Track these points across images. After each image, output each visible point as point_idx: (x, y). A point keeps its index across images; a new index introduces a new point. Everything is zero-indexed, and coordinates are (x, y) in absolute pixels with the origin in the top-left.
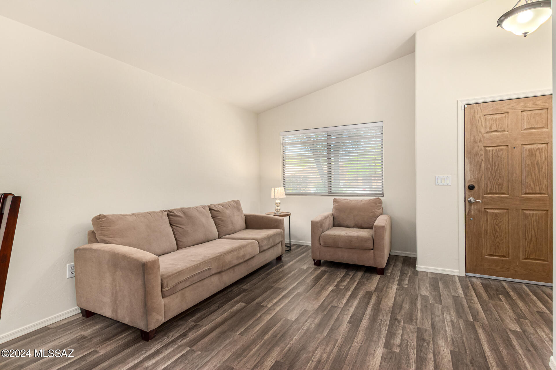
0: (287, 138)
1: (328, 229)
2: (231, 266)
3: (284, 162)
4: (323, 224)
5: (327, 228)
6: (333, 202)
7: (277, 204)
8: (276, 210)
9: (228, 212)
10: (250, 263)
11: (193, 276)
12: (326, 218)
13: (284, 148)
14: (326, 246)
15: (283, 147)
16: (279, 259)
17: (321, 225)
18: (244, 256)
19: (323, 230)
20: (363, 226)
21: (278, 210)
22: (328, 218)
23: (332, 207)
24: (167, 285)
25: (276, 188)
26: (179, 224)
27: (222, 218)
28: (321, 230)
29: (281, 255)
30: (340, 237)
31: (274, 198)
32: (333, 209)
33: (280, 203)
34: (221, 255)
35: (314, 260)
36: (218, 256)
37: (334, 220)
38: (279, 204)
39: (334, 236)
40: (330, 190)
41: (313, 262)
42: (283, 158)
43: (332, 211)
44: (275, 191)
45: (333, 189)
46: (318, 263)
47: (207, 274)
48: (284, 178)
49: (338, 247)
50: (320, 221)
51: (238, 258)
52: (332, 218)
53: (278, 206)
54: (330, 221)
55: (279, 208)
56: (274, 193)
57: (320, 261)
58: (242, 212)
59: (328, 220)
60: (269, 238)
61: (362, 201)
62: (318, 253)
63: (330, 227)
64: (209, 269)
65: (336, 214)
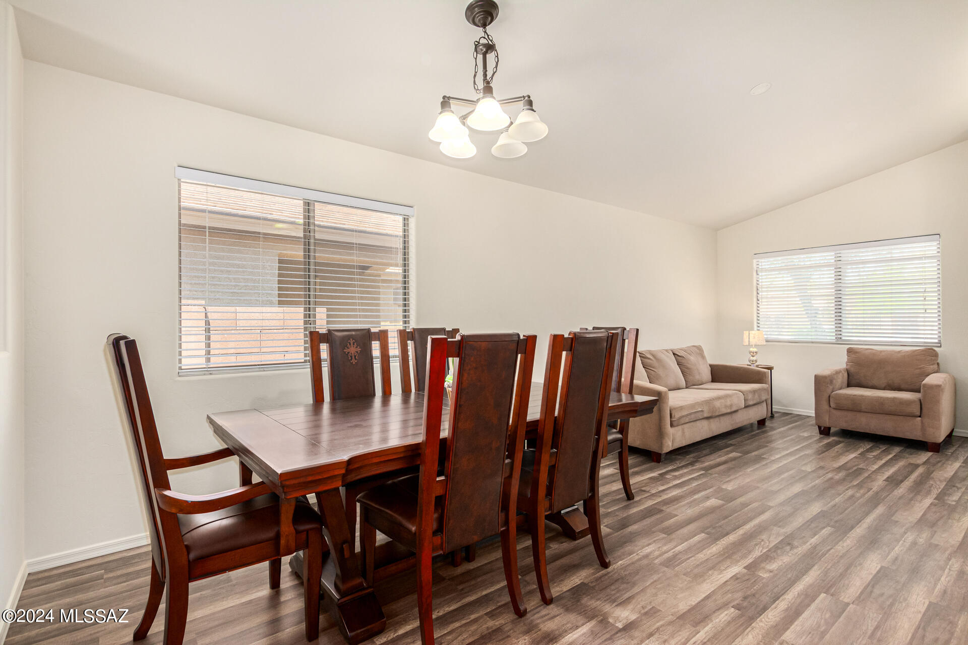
0: (765, 262)
1: (841, 389)
2: (720, 413)
3: (758, 295)
4: (834, 381)
5: (840, 387)
6: (846, 352)
7: (752, 354)
8: (750, 361)
9: (692, 358)
10: (735, 416)
11: (691, 414)
12: (838, 372)
13: (758, 276)
14: (839, 408)
15: (757, 274)
16: (762, 423)
17: (831, 382)
18: (731, 406)
19: (833, 388)
20: (903, 386)
21: (753, 361)
22: (841, 374)
23: (846, 360)
24: (675, 416)
25: (751, 332)
26: (651, 367)
27: (687, 365)
28: (831, 387)
29: (765, 419)
30: (864, 397)
31: (749, 345)
32: (847, 362)
33: (756, 352)
34: (710, 400)
35: (820, 427)
36: (708, 400)
37: (850, 378)
38: (755, 354)
39: (854, 395)
40: (840, 336)
41: (818, 430)
42: (757, 290)
43: (845, 365)
44: (750, 335)
45: (843, 334)
46: (825, 431)
47: (700, 416)
48: (758, 318)
49: (860, 411)
50: (829, 376)
51: (726, 407)
52: (846, 375)
53: (753, 356)
54: (842, 379)
55: (754, 358)
56: (749, 338)
57: (829, 429)
58: (707, 362)
59: (840, 376)
60: (754, 392)
61: (899, 352)
62: (826, 418)
63: (844, 387)
64: (702, 411)
65: (852, 370)
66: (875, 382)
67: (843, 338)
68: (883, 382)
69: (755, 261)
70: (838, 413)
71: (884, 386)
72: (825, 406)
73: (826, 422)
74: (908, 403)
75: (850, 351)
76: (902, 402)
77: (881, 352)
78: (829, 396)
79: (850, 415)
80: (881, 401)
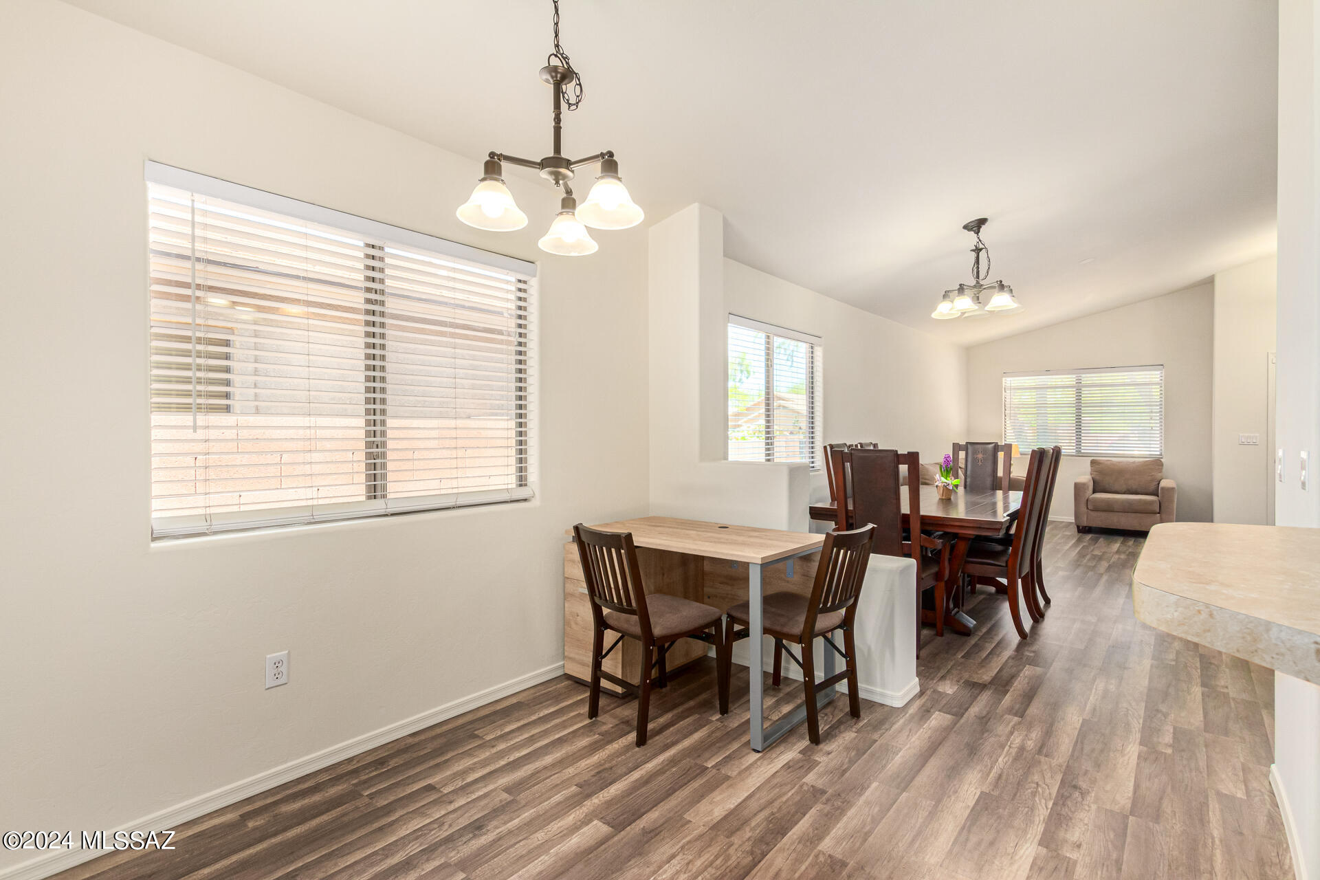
66: (1117, 487)
67: (1083, 451)
68: (1124, 488)
69: (1004, 379)
70: (1094, 514)
71: (1123, 491)
72: (1083, 509)
73: (1085, 523)
74: (1151, 503)
75: (1093, 462)
76: (1146, 502)
77: (1119, 462)
78: (1087, 500)
79: (1103, 515)
80: (1130, 502)
